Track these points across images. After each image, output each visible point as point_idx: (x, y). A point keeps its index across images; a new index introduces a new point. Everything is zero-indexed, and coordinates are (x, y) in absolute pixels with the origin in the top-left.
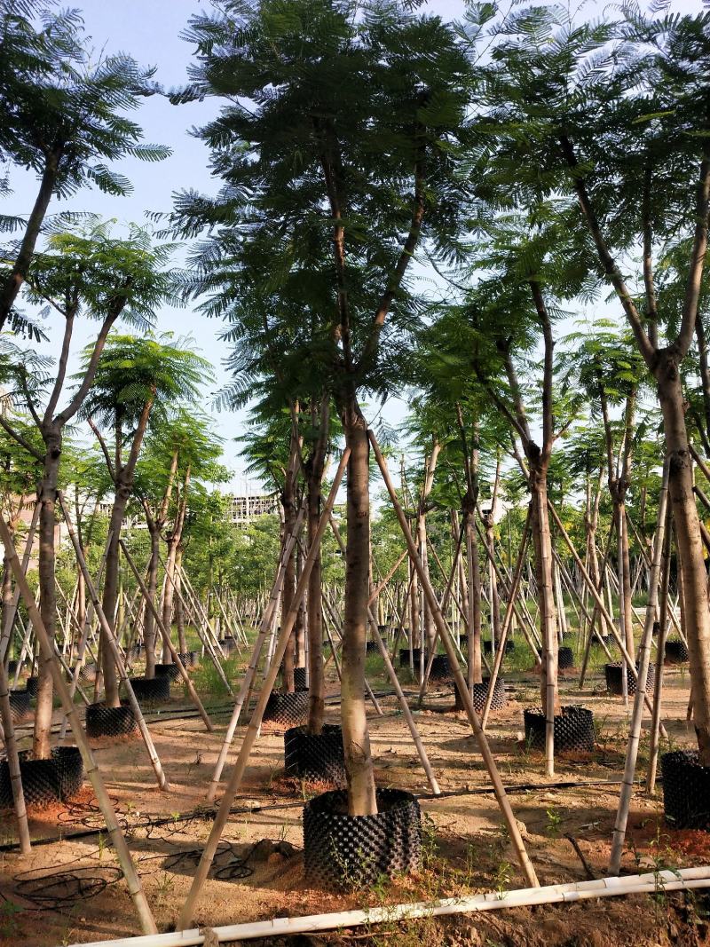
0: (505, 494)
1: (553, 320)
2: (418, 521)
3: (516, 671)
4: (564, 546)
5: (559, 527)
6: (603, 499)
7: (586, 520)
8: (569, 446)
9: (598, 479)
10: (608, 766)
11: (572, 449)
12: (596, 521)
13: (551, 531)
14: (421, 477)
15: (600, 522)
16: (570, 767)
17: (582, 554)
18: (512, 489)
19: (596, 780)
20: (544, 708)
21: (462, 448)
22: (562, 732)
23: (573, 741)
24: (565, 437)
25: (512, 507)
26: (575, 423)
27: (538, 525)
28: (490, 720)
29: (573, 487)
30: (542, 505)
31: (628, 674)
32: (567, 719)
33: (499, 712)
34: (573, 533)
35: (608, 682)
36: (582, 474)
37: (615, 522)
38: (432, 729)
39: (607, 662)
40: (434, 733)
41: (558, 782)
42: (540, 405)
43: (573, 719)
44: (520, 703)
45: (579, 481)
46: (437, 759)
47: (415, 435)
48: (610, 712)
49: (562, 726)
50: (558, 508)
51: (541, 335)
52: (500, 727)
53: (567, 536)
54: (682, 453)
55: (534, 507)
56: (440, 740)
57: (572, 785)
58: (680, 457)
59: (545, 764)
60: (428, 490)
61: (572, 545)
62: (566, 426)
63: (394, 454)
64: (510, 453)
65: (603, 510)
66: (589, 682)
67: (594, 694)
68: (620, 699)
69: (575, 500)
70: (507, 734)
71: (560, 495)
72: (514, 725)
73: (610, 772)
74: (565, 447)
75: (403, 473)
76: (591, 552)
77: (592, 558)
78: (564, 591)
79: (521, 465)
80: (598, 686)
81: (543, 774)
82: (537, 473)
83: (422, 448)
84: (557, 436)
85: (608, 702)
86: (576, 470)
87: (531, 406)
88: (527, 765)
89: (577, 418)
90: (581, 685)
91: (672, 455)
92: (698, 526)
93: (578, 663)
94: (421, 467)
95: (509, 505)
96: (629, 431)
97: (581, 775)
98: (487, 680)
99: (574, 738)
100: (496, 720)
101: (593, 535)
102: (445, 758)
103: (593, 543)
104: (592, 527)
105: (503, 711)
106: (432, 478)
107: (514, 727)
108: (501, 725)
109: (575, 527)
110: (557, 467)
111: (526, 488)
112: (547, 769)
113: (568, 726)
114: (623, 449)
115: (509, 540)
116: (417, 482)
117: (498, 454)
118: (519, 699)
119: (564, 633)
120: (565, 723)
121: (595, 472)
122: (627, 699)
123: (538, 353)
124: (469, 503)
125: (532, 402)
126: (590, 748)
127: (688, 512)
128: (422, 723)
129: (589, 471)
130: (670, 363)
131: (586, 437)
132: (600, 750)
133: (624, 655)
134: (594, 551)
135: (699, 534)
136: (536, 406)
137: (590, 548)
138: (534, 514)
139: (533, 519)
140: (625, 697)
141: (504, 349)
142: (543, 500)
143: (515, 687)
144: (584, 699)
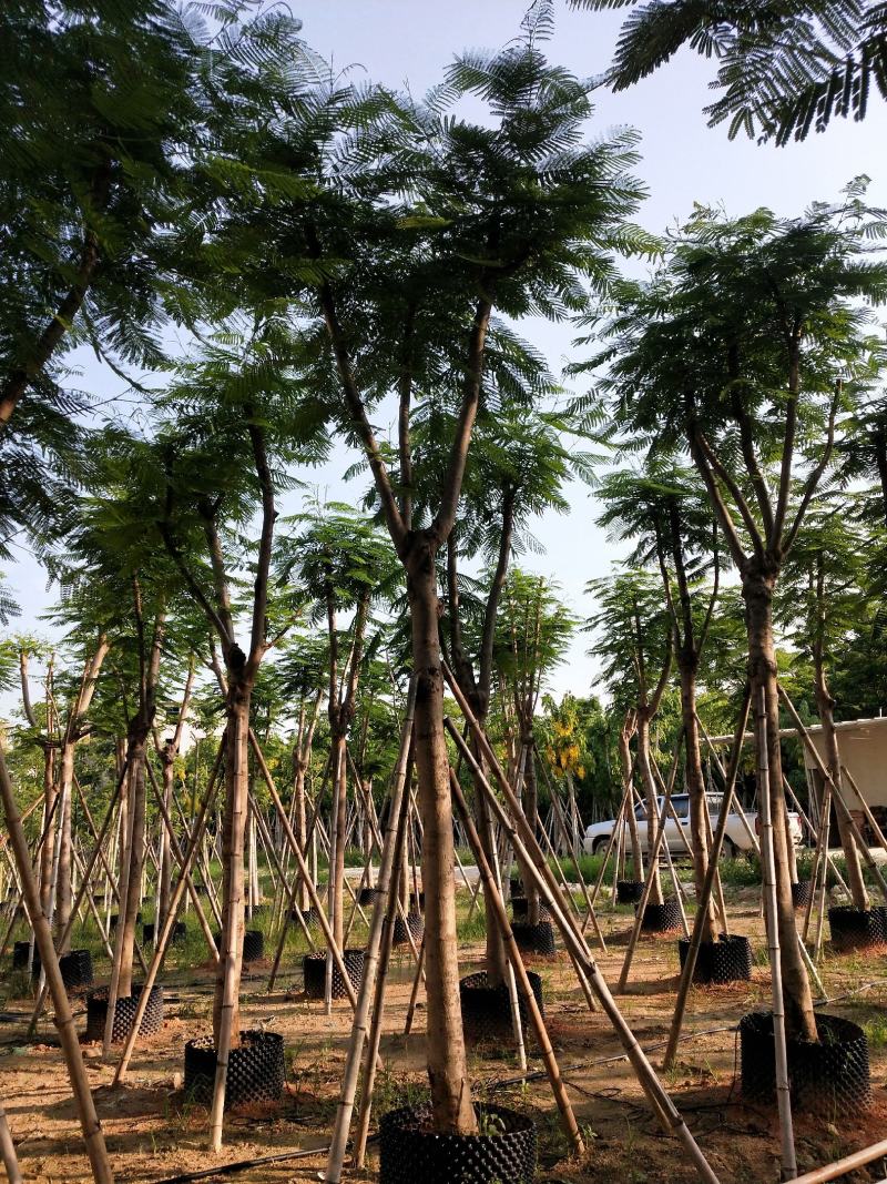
0: (198, 718)
1: (277, 488)
2: (63, 752)
3: (185, 968)
4: (265, 790)
5: (260, 765)
6: (317, 730)
7: (295, 756)
8: (283, 660)
9: (314, 704)
10: (300, 1123)
11: (286, 663)
12: (307, 758)
13: (250, 770)
14: (75, 688)
15: (313, 760)
16: (247, 1130)
17: (285, 799)
18: (207, 712)
19: (283, 1151)
20: (216, 1036)
21: (138, 650)
22: (240, 1074)
23: (253, 1086)
24: (279, 646)
25: (204, 735)
26: (293, 630)
27: (233, 762)
28: (137, 1053)
29: (283, 712)
30: (241, 736)
31: (334, 968)
32: (248, 1054)
33: (149, 1039)
34: (277, 772)
35: (306, 980)
36: (296, 696)
37: (334, 760)
38: (40, 1080)
39: (307, 950)
40: (43, 1087)
41: (226, 1163)
42: (251, 603)
43: (256, 1053)
44: (184, 1022)
45: (292, 706)
46: (38, 1139)
47: (72, 625)
48: (307, 1028)
49: (240, 1064)
50: (263, 741)
51: (259, 505)
52: (150, 1065)
53: (269, 776)
54: (433, 671)
55: (230, 738)
56: (49, 1101)
57: (247, 1165)
58: (431, 677)
59: (208, 1131)
60: (84, 707)
61: (274, 788)
62: (282, 634)
63: (38, 652)
64: (207, 663)
65: (318, 743)
66: (283, 980)
67: (287, 999)
68: (321, 1005)
69: (284, 729)
70: (159, 1076)
71: (266, 723)
72: (171, 1060)
73: (303, 1132)
74: (279, 661)
75: (50, 681)
76: (298, 798)
77: (299, 806)
78: (259, 847)
79: (219, 680)
80: (294, 986)
81: (205, 1148)
82: (238, 689)
83: (81, 646)
84: (270, 646)
85: (305, 1012)
86: (289, 690)
87: (240, 603)
88: (183, 1135)
89: (296, 624)
90: (271, 985)
91: (420, 673)
92: (447, 774)
93: (269, 951)
94: (78, 674)
95: (200, 734)
96: (358, 645)
97: (263, 1144)
98: (138, 990)
99: (256, 1081)
100: (145, 1052)
101: (302, 777)
102: (52, 1135)
103: (302, 786)
104: (302, 766)
105: (158, 1037)
106: (92, 689)
107: (169, 1064)
108: (151, 1062)
109: (280, 765)
110: (265, 686)
111: (224, 711)
112: (212, 1141)
113: (248, 1064)
114: (348, 670)
115: (195, 780)
116: (69, 694)
117: (191, 664)
118: (182, 1015)
119: (254, 907)
120: (244, 1059)
121: (311, 695)
122: (330, 1006)
123: (254, 530)
124: (140, 728)
125: (241, 598)
126: (277, 1094)
127: (436, 753)
128: (26, 1071)
129: (304, 693)
130: (425, 550)
131: (304, 651)
132: (290, 1095)
133: (330, 944)
134: (302, 797)
135: (448, 784)
136: (246, 603)
137: (298, 794)
138: (228, 747)
139: (227, 752)
140: (327, 1004)
141: (209, 515)
142: (244, 727)
143: (181, 995)
144: (273, 1007)
